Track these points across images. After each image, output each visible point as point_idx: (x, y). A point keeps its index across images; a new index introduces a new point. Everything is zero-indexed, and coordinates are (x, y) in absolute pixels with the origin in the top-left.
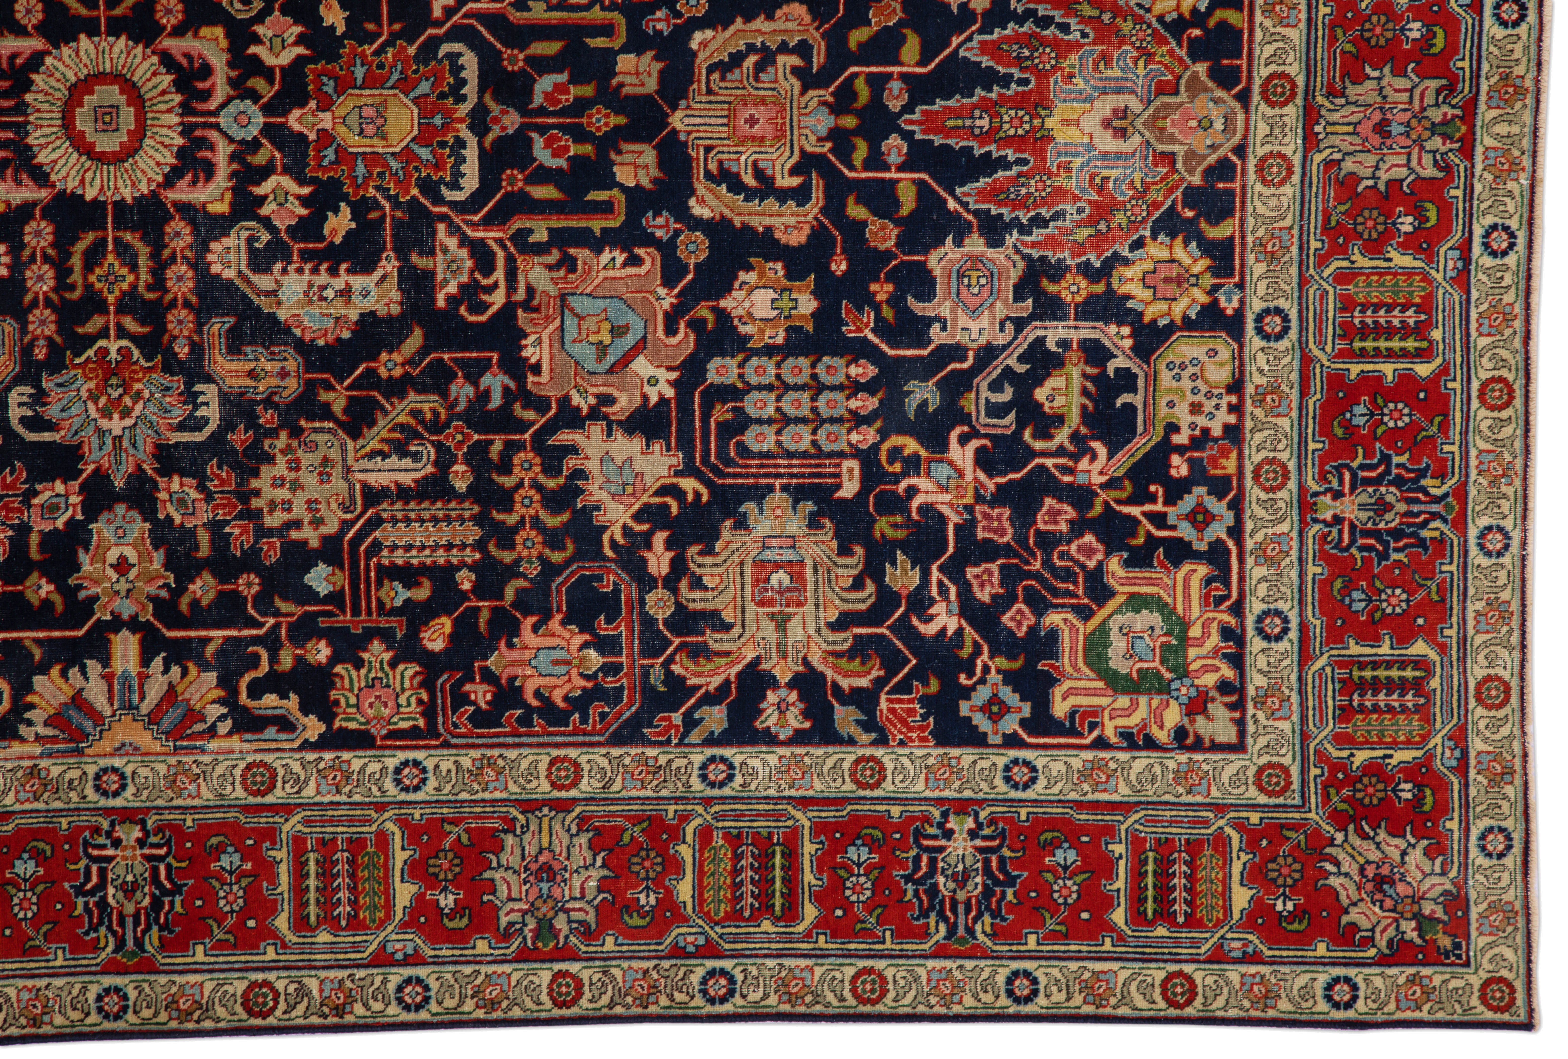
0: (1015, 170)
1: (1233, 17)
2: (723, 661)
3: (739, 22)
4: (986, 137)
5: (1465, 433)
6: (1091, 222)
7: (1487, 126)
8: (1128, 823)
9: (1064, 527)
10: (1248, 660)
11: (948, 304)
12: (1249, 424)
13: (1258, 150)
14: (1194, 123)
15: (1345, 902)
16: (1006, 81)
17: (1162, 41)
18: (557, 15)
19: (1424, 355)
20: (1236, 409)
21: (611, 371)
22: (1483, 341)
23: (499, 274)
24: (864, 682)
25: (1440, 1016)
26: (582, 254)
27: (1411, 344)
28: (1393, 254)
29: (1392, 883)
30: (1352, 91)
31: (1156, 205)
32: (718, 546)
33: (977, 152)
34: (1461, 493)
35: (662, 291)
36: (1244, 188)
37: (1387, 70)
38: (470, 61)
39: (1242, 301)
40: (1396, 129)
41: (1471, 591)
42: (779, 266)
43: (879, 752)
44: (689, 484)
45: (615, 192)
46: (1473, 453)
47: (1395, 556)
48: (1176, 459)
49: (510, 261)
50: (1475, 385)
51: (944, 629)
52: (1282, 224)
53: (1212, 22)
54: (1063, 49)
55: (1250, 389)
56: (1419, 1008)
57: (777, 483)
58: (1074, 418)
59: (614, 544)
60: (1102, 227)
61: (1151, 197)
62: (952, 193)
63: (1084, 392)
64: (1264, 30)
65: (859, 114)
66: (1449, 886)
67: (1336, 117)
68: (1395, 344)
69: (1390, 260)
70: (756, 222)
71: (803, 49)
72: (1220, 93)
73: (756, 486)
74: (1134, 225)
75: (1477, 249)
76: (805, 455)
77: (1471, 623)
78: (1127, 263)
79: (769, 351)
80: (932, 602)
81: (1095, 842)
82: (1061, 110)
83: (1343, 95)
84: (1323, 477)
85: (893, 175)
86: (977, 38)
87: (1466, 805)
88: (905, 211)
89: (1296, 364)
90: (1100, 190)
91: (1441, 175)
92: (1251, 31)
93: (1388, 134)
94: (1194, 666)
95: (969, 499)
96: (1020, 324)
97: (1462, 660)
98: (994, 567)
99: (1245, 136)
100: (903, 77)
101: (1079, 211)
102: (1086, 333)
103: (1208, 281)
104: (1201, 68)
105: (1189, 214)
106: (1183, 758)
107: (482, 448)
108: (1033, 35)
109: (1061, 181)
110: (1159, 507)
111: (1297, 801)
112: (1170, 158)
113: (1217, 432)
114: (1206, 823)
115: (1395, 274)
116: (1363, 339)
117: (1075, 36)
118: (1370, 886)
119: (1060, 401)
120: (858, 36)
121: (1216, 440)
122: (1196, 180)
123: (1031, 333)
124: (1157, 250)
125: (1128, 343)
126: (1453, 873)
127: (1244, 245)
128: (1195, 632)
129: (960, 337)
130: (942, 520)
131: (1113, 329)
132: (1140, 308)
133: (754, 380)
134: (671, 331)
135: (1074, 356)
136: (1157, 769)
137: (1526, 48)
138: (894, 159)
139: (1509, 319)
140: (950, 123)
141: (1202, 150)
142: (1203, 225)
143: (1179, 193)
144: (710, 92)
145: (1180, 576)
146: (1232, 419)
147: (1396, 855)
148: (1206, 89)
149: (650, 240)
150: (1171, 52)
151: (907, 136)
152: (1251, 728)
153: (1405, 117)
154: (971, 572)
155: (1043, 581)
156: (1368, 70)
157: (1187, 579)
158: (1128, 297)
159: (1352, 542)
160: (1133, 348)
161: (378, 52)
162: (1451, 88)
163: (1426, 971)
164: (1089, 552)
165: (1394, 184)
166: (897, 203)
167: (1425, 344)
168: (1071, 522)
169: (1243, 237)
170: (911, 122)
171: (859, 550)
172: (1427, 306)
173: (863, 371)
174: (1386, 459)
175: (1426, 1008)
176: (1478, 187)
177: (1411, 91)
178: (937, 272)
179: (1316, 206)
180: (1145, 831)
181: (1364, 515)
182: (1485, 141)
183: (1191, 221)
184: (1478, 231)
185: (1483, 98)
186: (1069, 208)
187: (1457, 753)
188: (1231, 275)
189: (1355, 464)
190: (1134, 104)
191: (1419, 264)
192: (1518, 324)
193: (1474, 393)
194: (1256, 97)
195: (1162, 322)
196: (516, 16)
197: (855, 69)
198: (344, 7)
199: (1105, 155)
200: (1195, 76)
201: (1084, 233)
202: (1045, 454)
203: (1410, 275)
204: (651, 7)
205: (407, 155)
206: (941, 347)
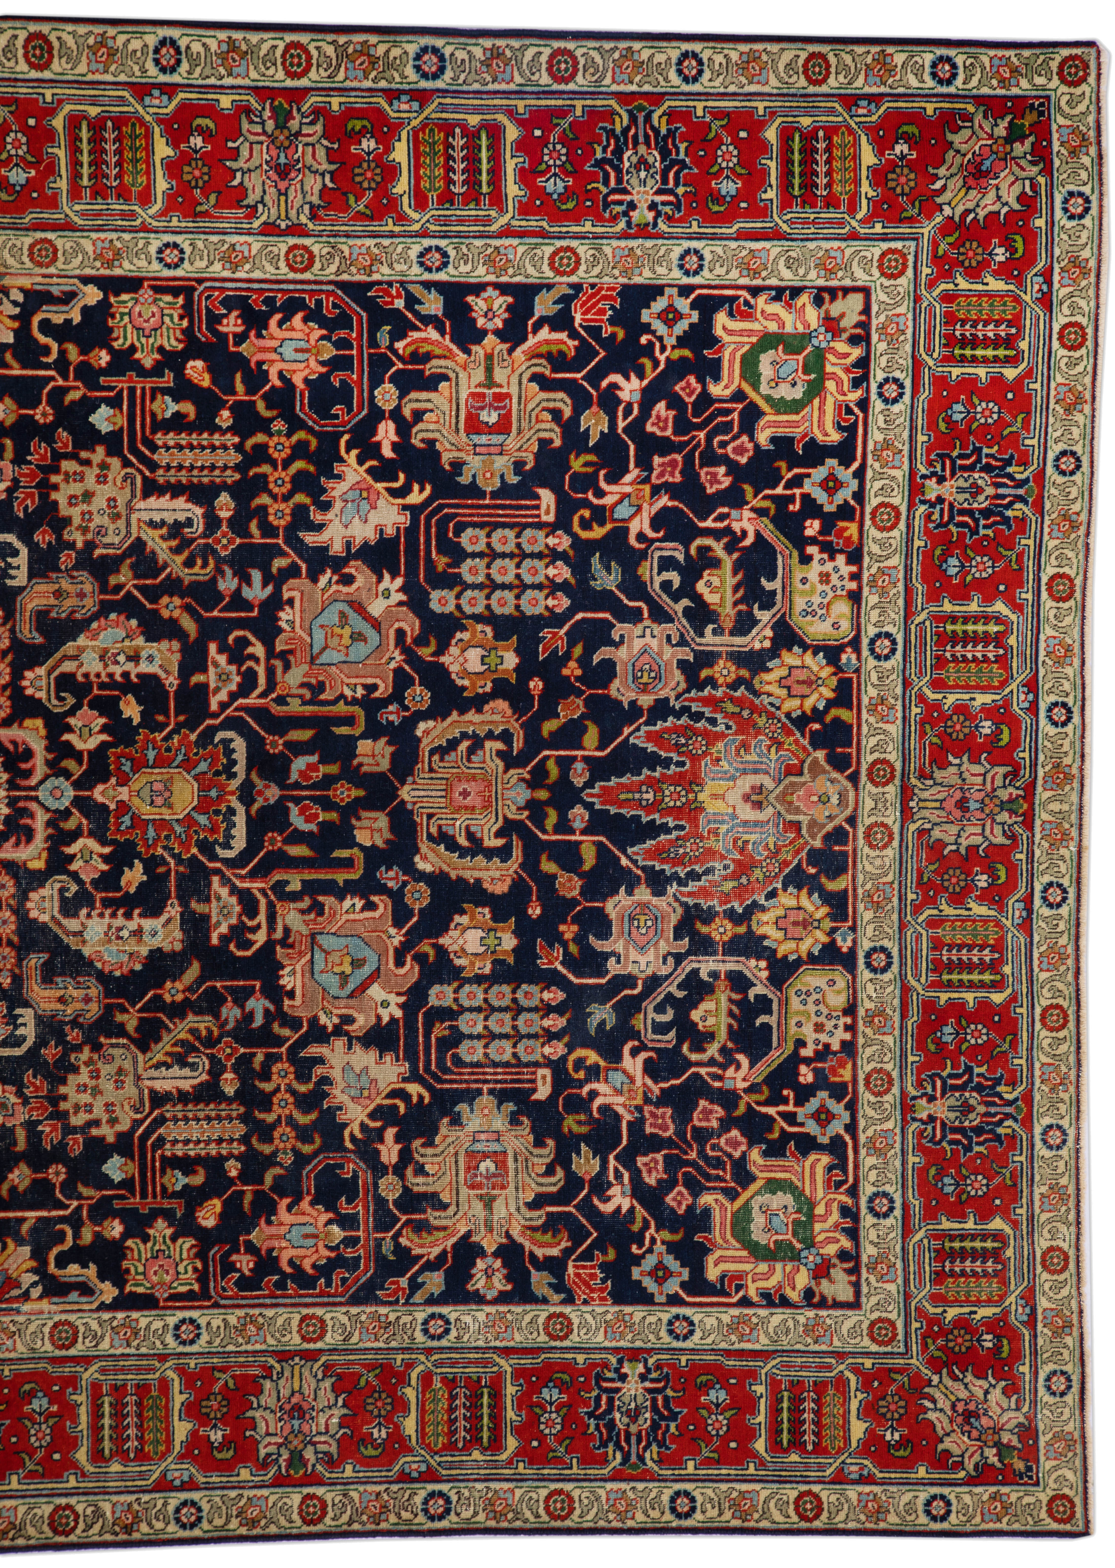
0: (674, 834)
1: (845, 715)
2: (441, 1234)
3: (454, 715)
4: (651, 808)
5: (1030, 1049)
6: (735, 876)
7: (1044, 804)
8: (767, 1368)
9: (715, 1124)
10: (862, 1233)
11: (621, 942)
12: (861, 1041)
13: (865, 820)
14: (815, 798)
15: (940, 1433)
16: (666, 763)
17: (789, 733)
18: (309, 709)
19: (998, 986)
20: (851, 1028)
21: (351, 996)
22: (1044, 976)
23: (262, 917)
24: (555, 1252)
25: (1016, 1527)
26: (328, 901)
27: (987, 977)
28: (972, 905)
29: (978, 1417)
30: (938, 774)
31: (786, 863)
32: (437, 1140)
33: (644, 820)
34: (1028, 1097)
35: (393, 931)
36: (855, 850)
37: (965, 758)
38: (239, 745)
39: (854, 941)
40: (973, 805)
41: (1037, 1178)
42: (486, 910)
43: (567, 1310)
44: (414, 1089)
45: (356, 850)
46: (1037, 1065)
47: (977, 1149)
48: (803, 1069)
49: (271, 906)
50: (1038, 1011)
51: (619, 1208)
52: (884, 879)
53: (828, 719)
54: (712, 738)
55: (861, 1012)
56: (999, 1520)
57: (485, 1087)
58: (722, 1035)
59: (353, 1138)
60: (744, 880)
61: (782, 856)
62: (624, 852)
63: (731, 1014)
64: (869, 725)
65: (550, 788)
66: (1022, 1419)
67: (926, 795)
68: (975, 977)
69: (969, 909)
70: (468, 875)
71: (506, 737)
72: (835, 775)
73: (468, 1090)
74: (768, 879)
75: (1037, 902)
76: (507, 1064)
77: (1037, 1204)
78: (763, 909)
79: (479, 979)
80: (610, 1185)
81: (741, 1384)
82: (711, 786)
83: (931, 778)
84: (919, 1084)
85: (577, 838)
86: (644, 728)
87: (1035, 1353)
88: (587, 867)
89: (898, 992)
90: (742, 851)
91: (1008, 842)
92: (859, 726)
93: (967, 809)
94: (819, 1238)
95: (639, 1101)
96: (679, 959)
97: (1031, 1233)
98: (659, 1157)
99: (856, 809)
100: (585, 759)
101: (726, 867)
102: (731, 966)
103: (828, 924)
104: (820, 755)
105: (812, 871)
106: (811, 1314)
107: (246, 1060)
108: (688, 727)
109: (711, 843)
110: (791, 1108)
111: (902, 1350)
112: (796, 826)
113: (836, 1047)
114: (829, 1368)
115: (974, 921)
116: (950, 973)
117: (721, 728)
118: (960, 1420)
119: (711, 1021)
120: (549, 727)
121: (835, 1053)
122: (818, 843)
123: (688, 966)
124: (787, 899)
125: (765, 974)
126: (1025, 1409)
127: (855, 896)
128: (820, 1210)
129: (631, 969)
130: (618, 1117)
131: (753, 963)
132: (774, 946)
133: (466, 1003)
134: (400, 963)
135: (722, 984)
136: (790, 1323)
137: (1073, 743)
138: (578, 825)
139: (1063, 957)
140: (623, 797)
141: (822, 819)
142: (823, 880)
143: (804, 854)
144: (431, 770)
145: (808, 1164)
146: (848, 1036)
147: (980, 1394)
148: (824, 772)
149: (383, 890)
150: (796, 742)
151: (589, 806)
152: (865, 1289)
153: (980, 796)
154: (641, 1161)
155: (698, 1168)
156: (950, 758)
157: (813, 1167)
158: (765, 937)
159: (943, 1137)
160: (769, 979)
161: (166, 739)
162: (1015, 774)
163: (1005, 1490)
164: (735, 1144)
165: (972, 849)
166: (581, 861)
167: (998, 977)
168: (720, 1119)
169: (855, 890)
170: (592, 795)
171: (551, 1143)
172: (999, 946)
173: (554, 996)
174: (969, 1070)
175: (1005, 1520)
176: (1037, 853)
177: (984, 775)
178: (613, 916)
179: (911, 866)
180: (780, 1375)
181: (952, 1115)
182: (1042, 816)
183: (813, 876)
184: (1038, 887)
185: (1040, 782)
186: (717, 865)
187: (1028, 1310)
188: (846, 920)
189: (944, 1074)
190: (768, 783)
191: (992, 913)
192: (1070, 962)
193: (1037, 1017)
194: (863, 778)
195: (792, 958)
196: (277, 710)
197: (547, 753)
198: (139, 702)
199: (746, 823)
200: (815, 761)
201: (729, 885)
202: (699, 1064)
203: (986, 922)
204: (385, 702)
205: (188, 821)
206: (616, 977)
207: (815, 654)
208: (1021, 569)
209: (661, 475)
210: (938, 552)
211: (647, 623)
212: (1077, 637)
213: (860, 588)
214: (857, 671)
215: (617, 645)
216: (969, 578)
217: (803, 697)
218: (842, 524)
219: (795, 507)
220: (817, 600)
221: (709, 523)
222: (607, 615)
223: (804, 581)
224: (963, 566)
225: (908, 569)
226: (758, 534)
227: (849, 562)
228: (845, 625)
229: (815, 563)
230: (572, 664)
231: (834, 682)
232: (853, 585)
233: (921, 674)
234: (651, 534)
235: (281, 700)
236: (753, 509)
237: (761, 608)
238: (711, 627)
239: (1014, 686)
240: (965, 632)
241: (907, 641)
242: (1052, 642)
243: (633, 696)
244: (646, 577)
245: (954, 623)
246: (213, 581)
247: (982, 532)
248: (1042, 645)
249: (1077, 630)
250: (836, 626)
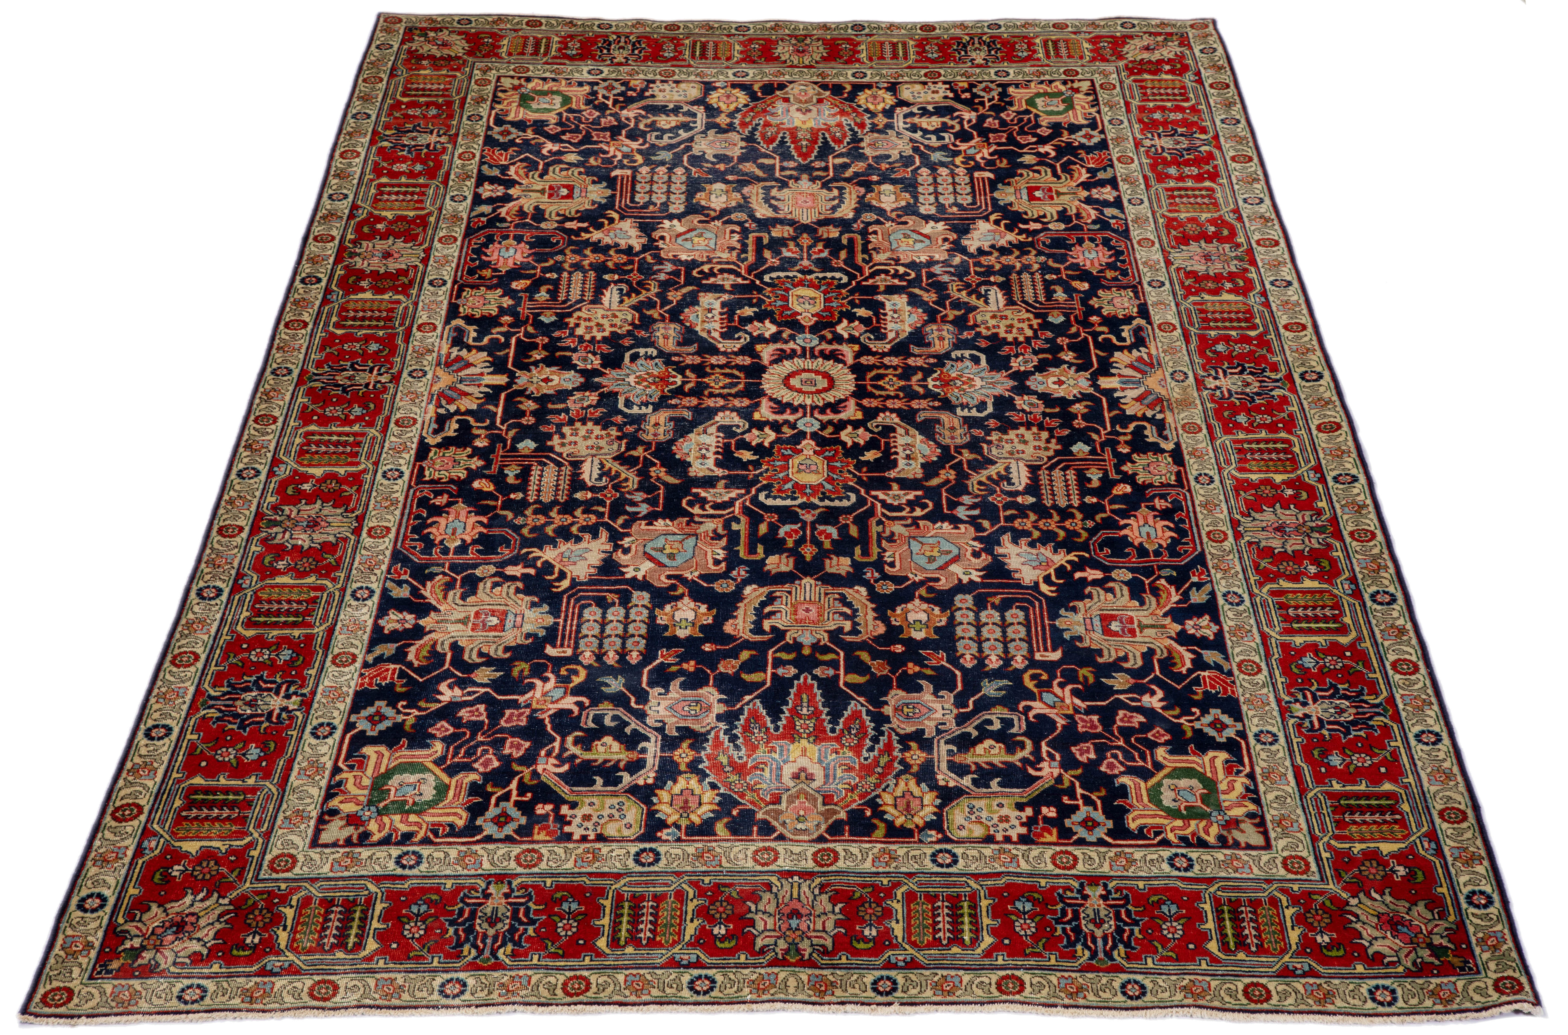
1: (880, 833)
2: (441, 596)
3: (871, 606)
4: (795, 712)
5: (547, 967)
6: (731, 763)
7: (794, 974)
8: (271, 786)
9: (507, 751)
10: (385, 848)
11: (677, 696)
12: (571, 846)
13: (780, 847)
14: (802, 813)
15: (168, 906)
16: (834, 721)
17: (861, 796)
18: (875, 537)
19: (614, 943)
20: (584, 839)
21: (645, 553)
22: (621, 978)
23: (712, 512)
24: (411, 657)
25: (52, 961)
26: (724, 542)
27: (623, 934)
28: (696, 923)
29: (175, 933)
30: (825, 897)
31: (742, 795)
32: (521, 596)
33: (784, 708)
34: (498, 966)
35: (696, 574)
36: (753, 840)
37: (840, 917)
38: (845, 503)
39: (667, 841)
40: (794, 923)
41: (412, 975)
42: (710, 621)
43: (358, 665)
44: (565, 584)
45: (762, 556)
46: (529, 972)
47: (451, 931)
48: (549, 807)
49: (720, 516)
50: (585, 973)
51: (441, 694)
52: (724, 860)
53: (876, 821)
54: (857, 750)
55: (598, 845)
56: (63, 949)
57: (561, 621)
58: (588, 756)
59: (529, 553)
60: (728, 769)
61: (749, 796)
62: (756, 698)
63: (606, 761)
64: (871, 849)
65: (812, 655)
66: (163, 966)
67: (805, 888)
68: (625, 926)
69: (692, 921)
70: (740, 613)
71: (855, 631)
72: (824, 827)
73: (560, 611)
74: (728, 785)
75: (696, 972)
76: (578, 631)
77: (386, 976)
78: (700, 781)
79: (652, 617)
80: (462, 689)
81: (260, 768)
82: (814, 750)
83: (820, 893)
84: (522, 886)
85: (769, 670)
86: (864, 710)
87: (230, 976)
88: (744, 676)
89: (615, 870)
90: (755, 767)
91: (757, 948)
92: (870, 842)
93: (790, 916)
94: (386, 819)
95: (534, 706)
96: (661, 730)
97: (357, 971)
98: (484, 718)
100: (837, 676)
101: (740, 758)
102: (650, 761)
103: (684, 823)
104: (843, 815)
105: (735, 813)
106: (314, 814)
107: (602, 503)
108: (866, 734)
109: (762, 748)
110: (514, 797)
111: (261, 876)
112: (777, 800)
113: (567, 829)
114: (259, 825)
115: (680, 925)
116: (630, 908)
117: (865, 754)
118: (179, 919)
119: (601, 749)
120: (865, 656)
121: (561, 829)
122: (760, 816)
123: (653, 736)
124: (709, 796)
125: (641, 782)
126: (172, 969)
128: (413, 818)
129: (653, 702)
130: (523, 693)
131: (652, 775)
132: (667, 787)
133: (633, 611)
134: (669, 577)
135: (634, 756)
136: (308, 801)
137: (856, 995)
138: (780, 671)
139: (637, 992)
140: (804, 696)
141: (782, 818)
142: (725, 820)
143: (751, 807)
144: (826, 594)
145: (459, 811)
146: (576, 837)
147: (199, 935)
148: (827, 819)
149: (730, 569)
151: (797, 677)
152: (327, 851)
153: (803, 927)
154: (482, 708)
155: (468, 741)
156: (840, 905)
157: (455, 814)
158: (675, 781)
159: (468, 905)
160: (637, 786)
161: (849, 472)
162: (825, 952)
163: (93, 954)
164: (485, 764)
165: (752, 923)
166: (750, 672)
167: (622, 943)
168: (510, 755)
170: (806, 679)
171: (508, 655)
172: (652, 943)
173: (634, 658)
174: (532, 922)
175: (62, 953)
176: (746, 971)
177: (824, 930)
178: (700, 691)
179: (737, 879)
180: (261, 795)
181: (489, 911)
182: (782, 973)
183: (729, 813)
184: (710, 972)
185: (817, 972)
186: (743, 752)
187: (276, 970)
188: (687, 834)
189: (531, 904)
190: (815, 785)
191: (687, 938)
192: (633, 998)
193: (578, 973)
194: (820, 846)
195: (655, 800)
196: (873, 521)
197: (842, 654)
198: (876, 460)
199: (781, 769)
200: (835, 812)
201: (724, 760)
202: (563, 742)
203: (679, 934)
204: (881, 570)
205: (787, 480)
206: (647, 693)
207: (935, 814)
208: (1026, 955)
209: (1083, 720)
210: (1036, 895)
211: (955, 711)
212: (962, 999)
213: (998, 843)
214: (921, 841)
215: (935, 693)
216: (1014, 918)
217: (895, 806)
218: (1055, 831)
219: (1066, 800)
220: (984, 815)
221: (1044, 748)
222: (960, 688)
223: (1000, 805)
224: (1025, 913)
225: (1019, 875)
226: (1038, 778)
227: (1020, 836)
228: (963, 834)
229: (1018, 813)
230: (917, 669)
231: (910, 826)
232: (999, 837)
233: (920, 884)
234: (1031, 714)
235: (880, 523)
236: (1060, 775)
237: (973, 780)
238: (955, 749)
239: (911, 951)
240: (962, 915)
241: (950, 875)
242: (957, 981)
243: (892, 702)
244: (994, 711)
245: (970, 907)
246: (969, 493)
247: (1059, 927)
248: (953, 973)
249: (970, 999)
250: (961, 827)
